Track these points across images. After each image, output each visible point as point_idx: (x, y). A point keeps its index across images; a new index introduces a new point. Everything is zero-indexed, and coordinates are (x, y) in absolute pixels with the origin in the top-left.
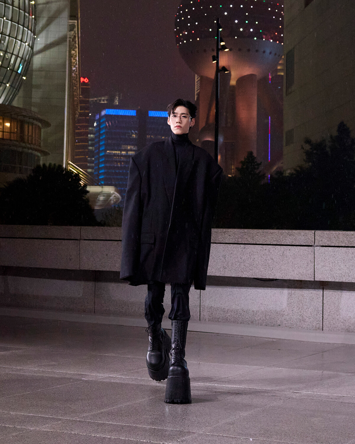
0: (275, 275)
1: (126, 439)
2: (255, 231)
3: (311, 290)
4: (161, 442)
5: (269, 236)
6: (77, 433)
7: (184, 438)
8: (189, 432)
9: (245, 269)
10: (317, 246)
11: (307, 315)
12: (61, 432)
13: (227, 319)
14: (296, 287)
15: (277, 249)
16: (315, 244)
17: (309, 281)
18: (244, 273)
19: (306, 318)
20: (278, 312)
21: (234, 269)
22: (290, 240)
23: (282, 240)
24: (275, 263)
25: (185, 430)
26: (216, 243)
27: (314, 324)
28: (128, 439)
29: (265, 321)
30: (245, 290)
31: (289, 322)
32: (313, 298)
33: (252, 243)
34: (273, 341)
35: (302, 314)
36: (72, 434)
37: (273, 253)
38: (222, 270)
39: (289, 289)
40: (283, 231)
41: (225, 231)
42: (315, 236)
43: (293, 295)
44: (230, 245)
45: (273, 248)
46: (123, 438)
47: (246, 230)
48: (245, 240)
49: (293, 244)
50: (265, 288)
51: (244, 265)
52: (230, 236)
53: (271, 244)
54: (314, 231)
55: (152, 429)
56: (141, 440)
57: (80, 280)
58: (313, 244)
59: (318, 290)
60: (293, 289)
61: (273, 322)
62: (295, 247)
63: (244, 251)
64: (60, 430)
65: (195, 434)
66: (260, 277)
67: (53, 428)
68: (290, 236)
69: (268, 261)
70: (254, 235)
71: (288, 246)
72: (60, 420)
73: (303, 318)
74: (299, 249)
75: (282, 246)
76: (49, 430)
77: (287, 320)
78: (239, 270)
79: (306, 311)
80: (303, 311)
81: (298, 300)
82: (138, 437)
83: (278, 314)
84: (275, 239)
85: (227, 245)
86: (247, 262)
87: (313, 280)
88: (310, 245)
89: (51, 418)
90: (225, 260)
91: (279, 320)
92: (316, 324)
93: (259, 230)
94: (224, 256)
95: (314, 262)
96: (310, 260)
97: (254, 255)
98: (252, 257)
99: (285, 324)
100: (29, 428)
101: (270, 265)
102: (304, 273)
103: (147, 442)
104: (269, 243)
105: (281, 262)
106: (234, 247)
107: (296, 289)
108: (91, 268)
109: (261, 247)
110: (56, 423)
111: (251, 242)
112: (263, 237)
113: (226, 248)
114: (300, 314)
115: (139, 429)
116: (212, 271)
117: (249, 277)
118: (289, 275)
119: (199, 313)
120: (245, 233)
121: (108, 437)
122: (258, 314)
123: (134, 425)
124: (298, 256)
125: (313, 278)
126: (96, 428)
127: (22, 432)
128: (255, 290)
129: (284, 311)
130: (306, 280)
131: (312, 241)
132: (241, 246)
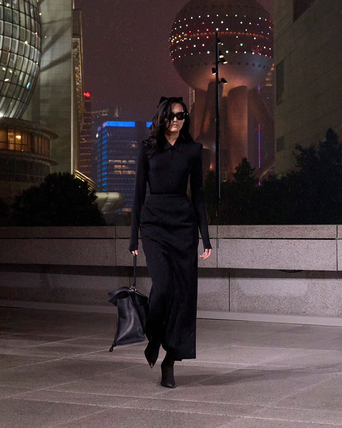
0: (300, 267)
1: (204, 413)
2: (281, 227)
3: (333, 279)
4: (237, 415)
5: (294, 231)
6: (156, 410)
7: (256, 412)
8: (258, 406)
9: (272, 262)
10: (339, 239)
11: (330, 303)
12: (141, 409)
13: (255, 308)
14: (319, 278)
15: (302, 242)
16: (338, 237)
17: (332, 271)
18: (272, 265)
19: (328, 305)
20: (303, 301)
21: (262, 262)
22: (314, 234)
23: (306, 234)
24: (300, 256)
25: (254, 405)
26: (244, 238)
27: (337, 311)
28: (205, 414)
29: (291, 309)
30: (271, 281)
31: (313, 309)
32: (335, 287)
33: (279, 238)
34: (300, 327)
35: (325, 302)
36: (152, 410)
37: (298, 246)
38: (250, 263)
39: (313, 279)
40: (308, 226)
41: (253, 228)
42: (337, 230)
43: (316, 285)
44: (257, 240)
45: (298, 242)
46: (200, 413)
47: (272, 226)
48: (271, 235)
49: (317, 238)
50: (290, 279)
51: (271, 258)
52: (257, 231)
53: (296, 238)
54: (336, 225)
55: (224, 404)
56: (218, 414)
57: (114, 276)
58: (335, 237)
59: (340, 279)
60: (316, 279)
61: (298, 309)
62: (319, 240)
63: (271, 245)
64: (140, 407)
65: (264, 408)
66: (286, 269)
67: (133, 406)
68: (314, 230)
69: (293, 254)
70: (280, 230)
71: (312, 240)
72: (136, 398)
73: (326, 305)
74: (322, 242)
75: (307, 240)
76: (130, 408)
77: (311, 308)
78: (267, 262)
79: (329, 299)
80: (326, 299)
81: (322, 289)
82: (214, 412)
83: (303, 302)
84: (300, 234)
85: (255, 240)
86: (274, 255)
87: (336, 270)
88: (333, 238)
89: (128, 397)
90: (253, 254)
91: (304, 307)
92: (338, 311)
93: (285, 225)
94: (252, 251)
95: (336, 254)
96: (333, 252)
97: (280, 248)
98: (278, 250)
99: (309, 311)
100: (111, 406)
101: (295, 257)
102: (328, 264)
103: (224, 415)
104: (294, 238)
105: (306, 254)
106: (261, 242)
107: (320, 279)
108: (127, 264)
109: (287, 241)
110: (134, 401)
111: (277, 236)
112: (288, 232)
113: (253, 243)
114: (323, 302)
115: (211, 405)
116: (241, 264)
117: (276, 269)
118: (313, 267)
119: (229, 303)
120: (272, 229)
121: (186, 412)
122: (284, 302)
123: (206, 402)
124: (322, 249)
125: (336, 268)
126: (172, 405)
127: (106, 410)
128: (281, 281)
129: (309, 299)
130: (330, 270)
131: (335, 235)
132: (267, 241)
